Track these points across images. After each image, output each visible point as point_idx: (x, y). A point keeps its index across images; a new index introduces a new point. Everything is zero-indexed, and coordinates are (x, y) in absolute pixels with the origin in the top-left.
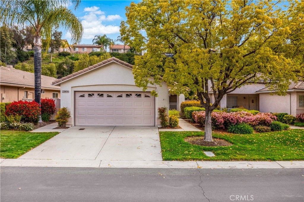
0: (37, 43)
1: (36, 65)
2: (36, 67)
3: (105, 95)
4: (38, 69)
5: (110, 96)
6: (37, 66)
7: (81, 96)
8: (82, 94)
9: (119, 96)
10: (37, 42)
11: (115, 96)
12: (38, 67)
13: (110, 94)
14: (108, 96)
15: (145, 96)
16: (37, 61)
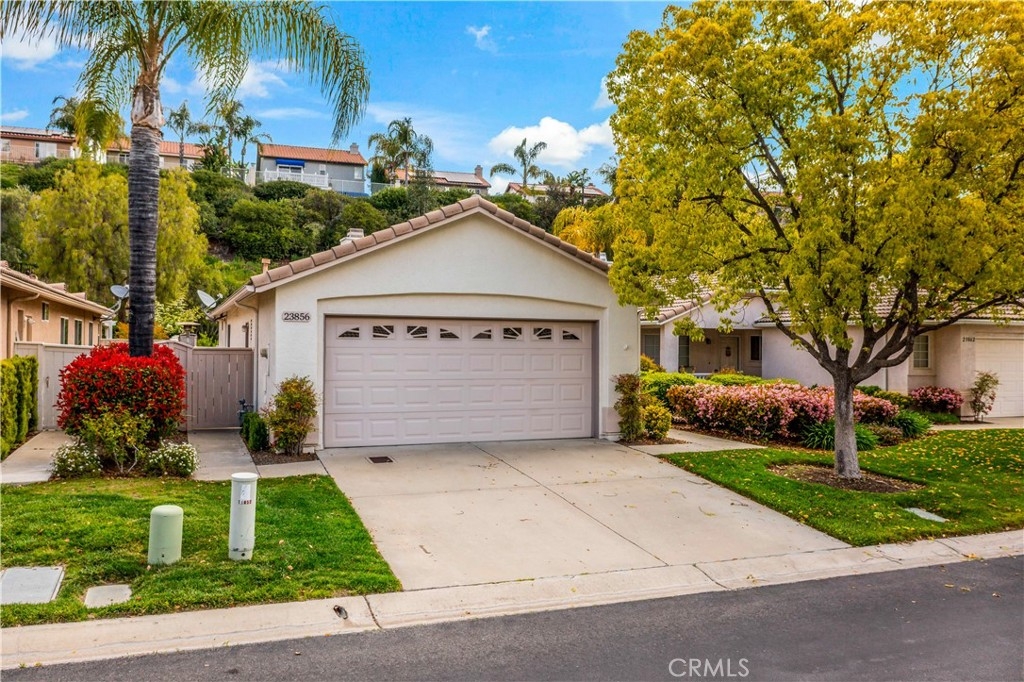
0: (149, 117)
1: (144, 206)
2: (144, 215)
3: (434, 330)
4: (149, 225)
5: (451, 336)
6: (146, 212)
7: (347, 334)
8: (349, 326)
9: (480, 336)
10: (151, 112)
11: (466, 333)
12: (150, 215)
13: (450, 328)
14: (442, 336)
15: (565, 337)
16: (147, 190)
